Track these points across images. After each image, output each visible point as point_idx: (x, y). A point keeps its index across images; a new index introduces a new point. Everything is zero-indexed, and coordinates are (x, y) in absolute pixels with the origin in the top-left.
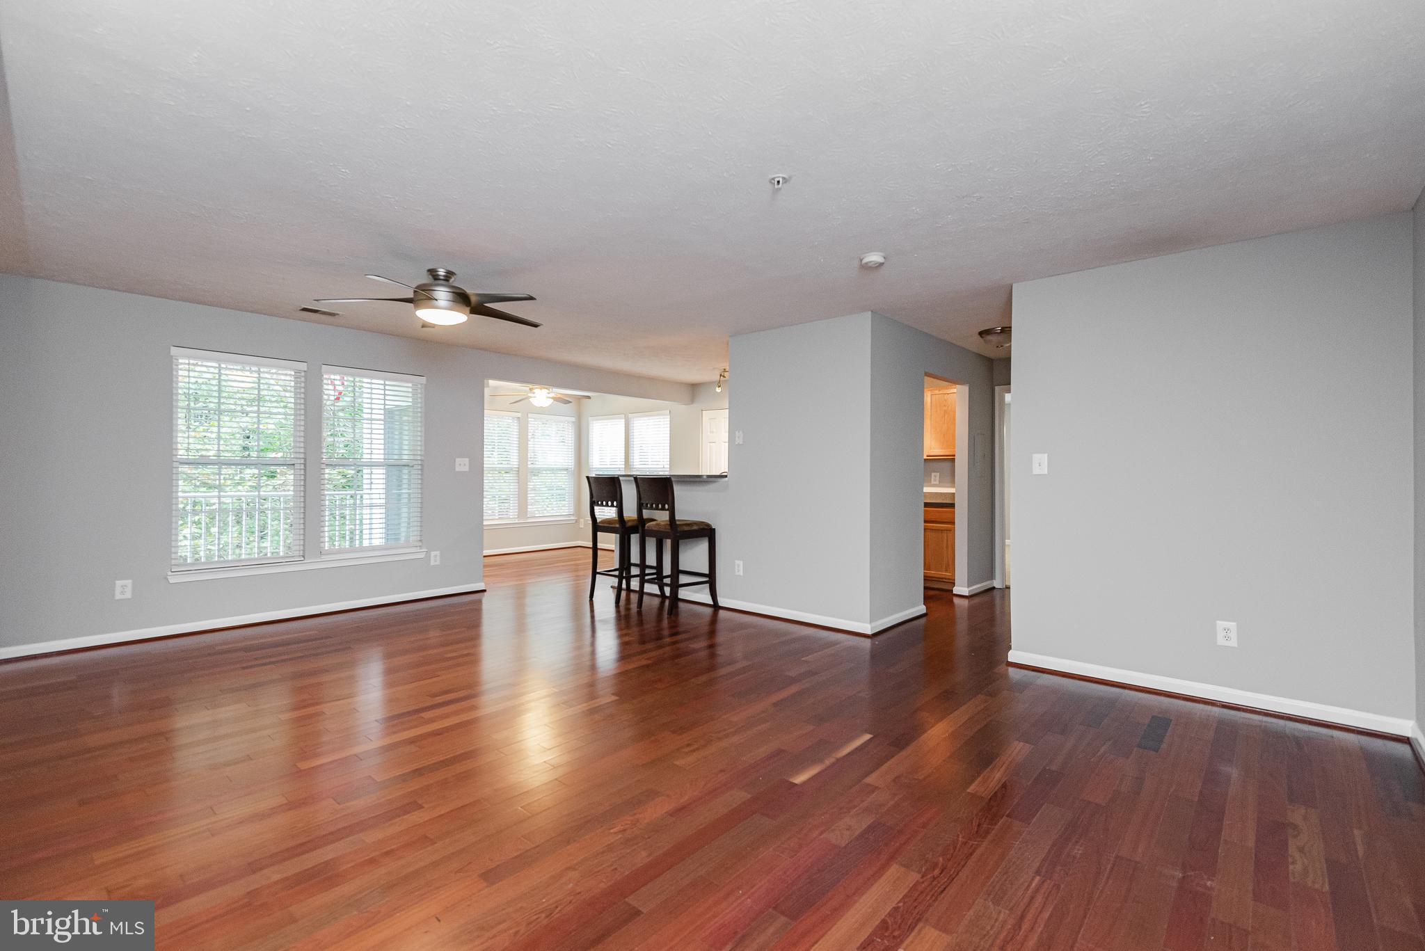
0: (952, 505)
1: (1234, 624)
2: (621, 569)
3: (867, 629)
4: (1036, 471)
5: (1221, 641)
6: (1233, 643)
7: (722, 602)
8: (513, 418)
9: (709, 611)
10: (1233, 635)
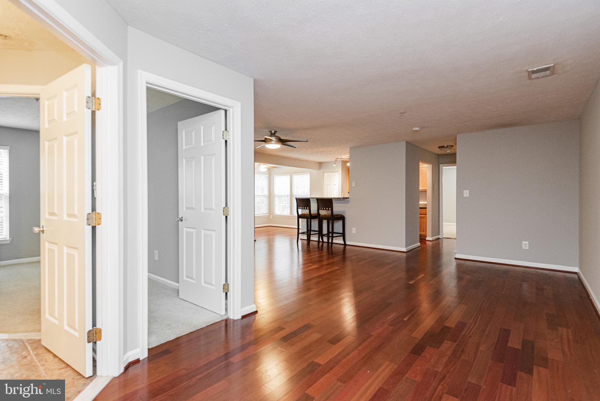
0: (426, 208)
1: (528, 242)
2: (307, 232)
3: (404, 250)
4: (465, 195)
5: (524, 248)
6: (527, 248)
7: (347, 243)
8: (265, 177)
9: (342, 246)
10: (527, 245)
